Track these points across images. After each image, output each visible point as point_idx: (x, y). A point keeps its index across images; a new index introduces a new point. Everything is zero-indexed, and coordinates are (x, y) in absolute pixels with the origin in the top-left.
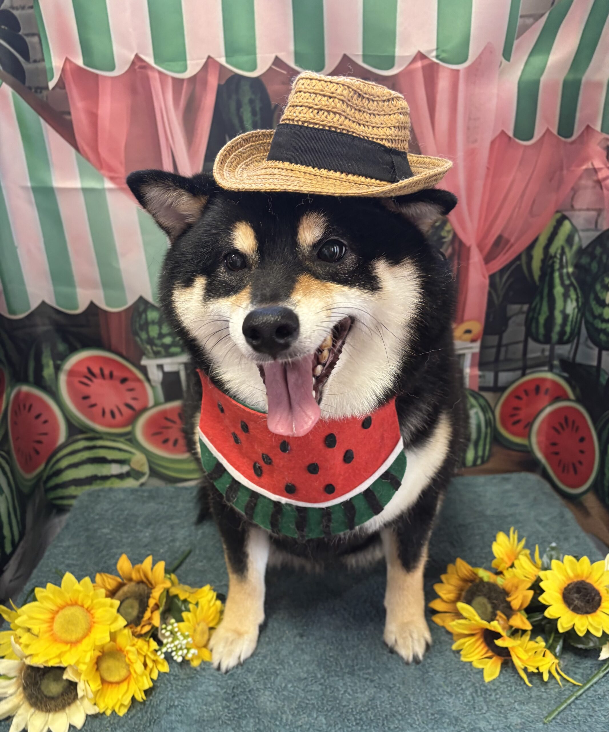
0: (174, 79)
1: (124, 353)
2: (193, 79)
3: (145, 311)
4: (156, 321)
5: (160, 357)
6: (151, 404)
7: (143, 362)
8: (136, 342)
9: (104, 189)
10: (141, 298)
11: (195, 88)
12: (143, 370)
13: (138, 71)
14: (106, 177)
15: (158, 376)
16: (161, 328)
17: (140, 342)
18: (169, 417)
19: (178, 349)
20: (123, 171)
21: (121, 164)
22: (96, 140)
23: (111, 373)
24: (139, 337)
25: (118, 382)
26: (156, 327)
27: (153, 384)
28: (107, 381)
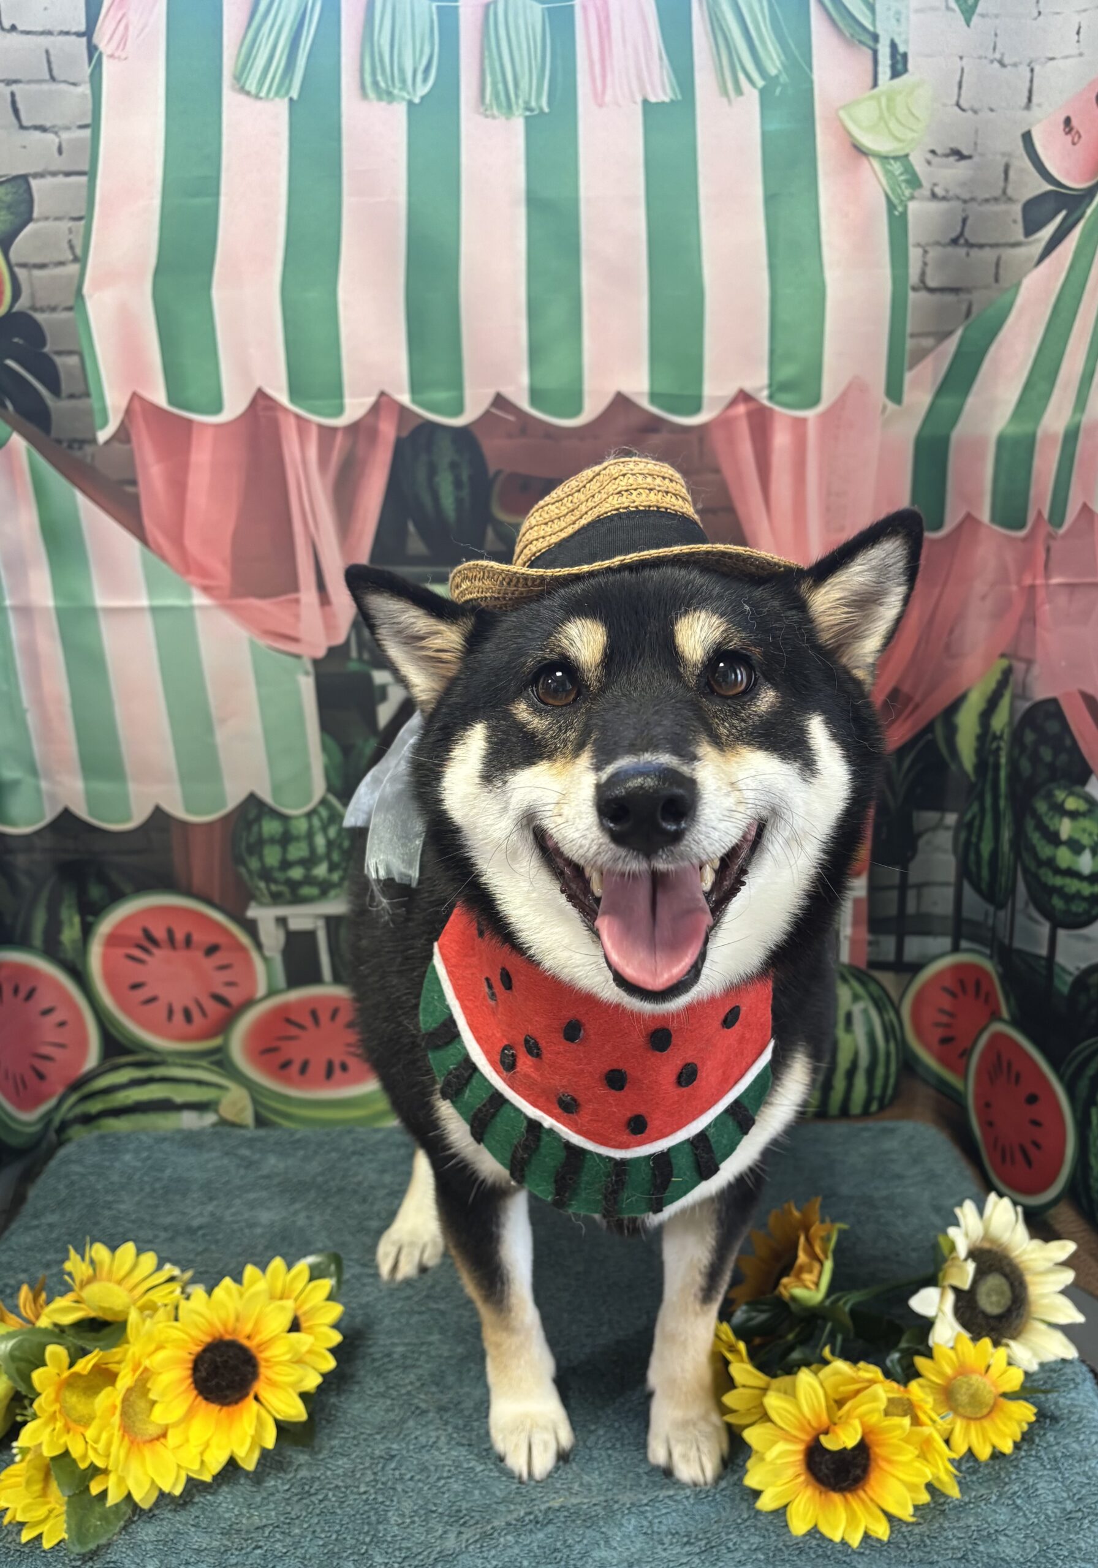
0: (321, 427)
2: (353, 429)
3: (258, 819)
4: (277, 837)
5: (283, 904)
6: (262, 992)
7: (251, 913)
8: (239, 875)
9: (192, 609)
10: (252, 795)
11: (356, 441)
12: (251, 927)
13: (262, 414)
14: (197, 587)
15: (277, 939)
16: (285, 850)
17: (246, 876)
18: (292, 1018)
19: (315, 891)
20: (227, 576)
21: (225, 564)
22: (181, 525)
23: (189, 936)
24: (246, 867)
25: (202, 953)
26: (277, 849)
27: (267, 955)
28: (179, 952)
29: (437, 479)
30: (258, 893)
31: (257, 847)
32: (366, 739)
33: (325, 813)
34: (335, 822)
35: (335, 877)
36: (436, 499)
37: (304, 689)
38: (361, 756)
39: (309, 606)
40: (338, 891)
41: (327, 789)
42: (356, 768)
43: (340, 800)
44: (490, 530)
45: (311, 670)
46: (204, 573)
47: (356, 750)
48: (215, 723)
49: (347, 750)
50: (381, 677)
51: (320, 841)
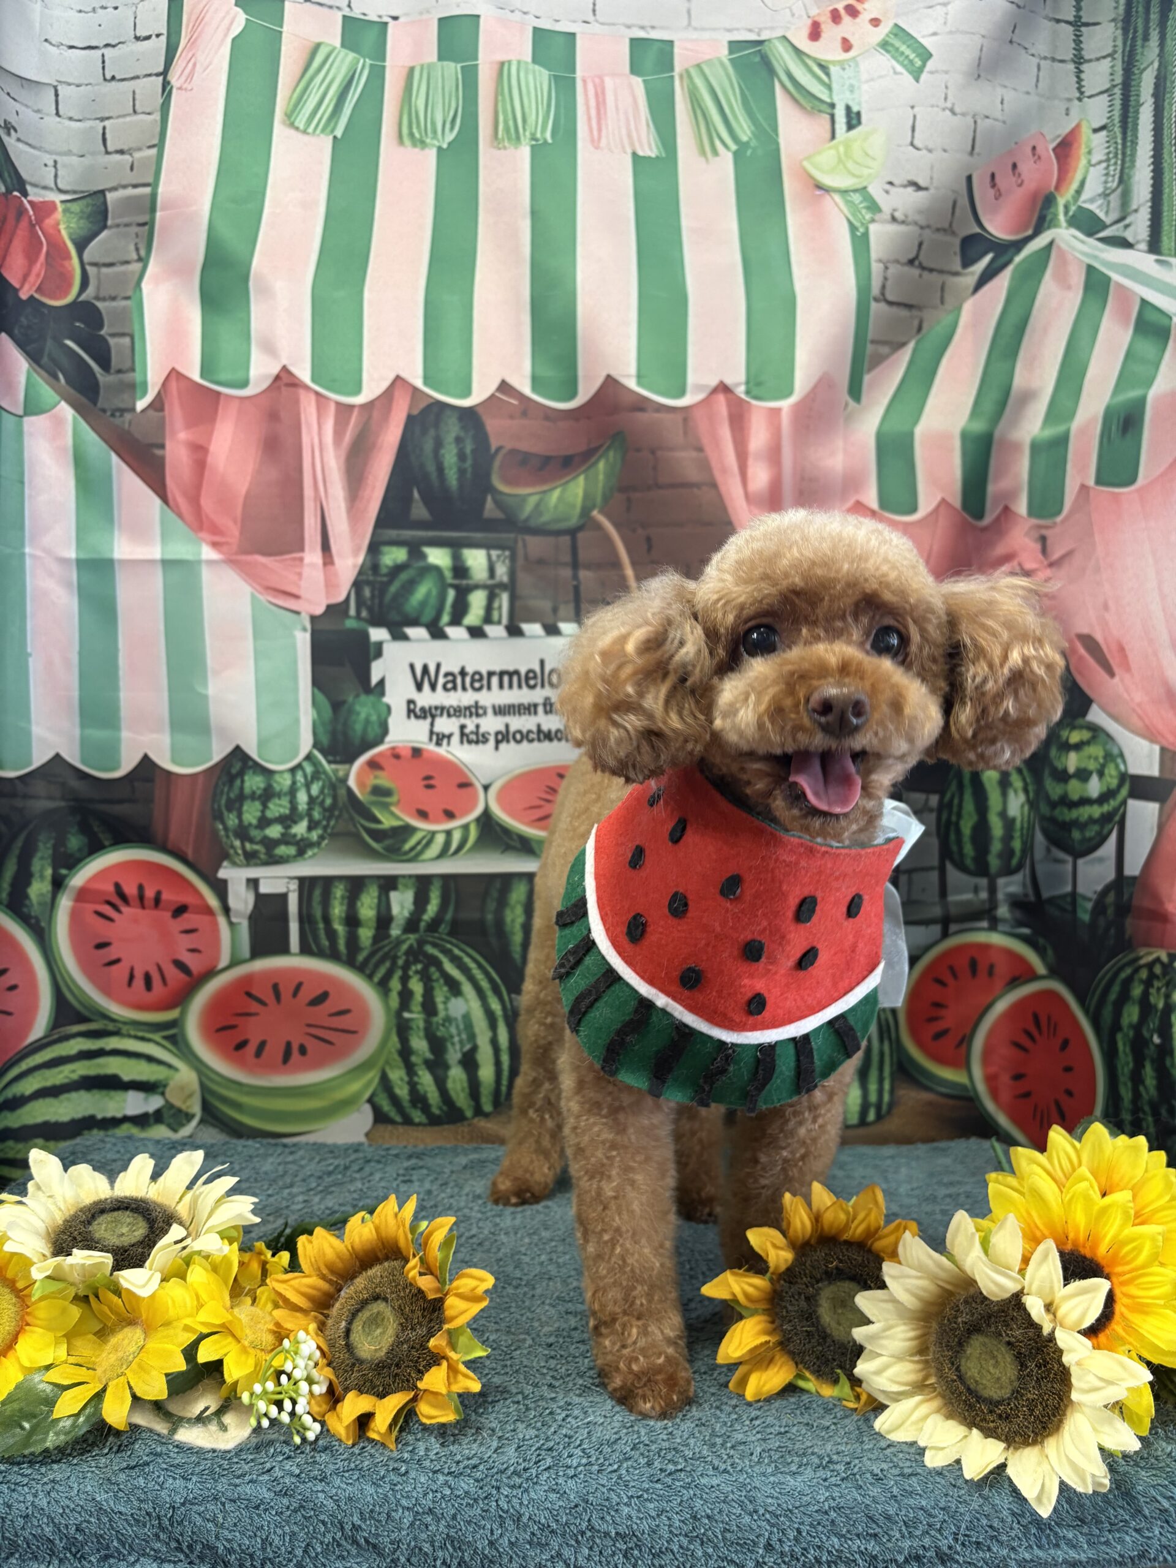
0: (338, 404)
3: (241, 774)
4: (259, 792)
5: (256, 865)
6: (224, 961)
7: (222, 874)
8: (215, 833)
9: (199, 562)
10: (238, 749)
11: (370, 418)
12: (221, 888)
13: (283, 389)
14: (207, 543)
15: (246, 902)
16: (265, 806)
17: (222, 833)
18: (254, 992)
19: (291, 850)
20: (237, 533)
21: (235, 522)
22: (198, 487)
23: (158, 895)
24: (223, 823)
25: (169, 914)
26: (257, 805)
27: (234, 920)
28: (147, 912)
29: (442, 451)
30: (232, 851)
31: (237, 803)
32: (357, 696)
33: (309, 769)
34: (318, 779)
35: (314, 836)
36: (440, 469)
37: (299, 645)
38: (351, 711)
39: (312, 565)
40: (316, 850)
41: (316, 745)
42: (345, 724)
43: (325, 755)
44: (489, 499)
45: (308, 626)
46: (215, 530)
47: (346, 707)
48: (209, 674)
49: (337, 706)
50: (378, 634)
51: (302, 797)
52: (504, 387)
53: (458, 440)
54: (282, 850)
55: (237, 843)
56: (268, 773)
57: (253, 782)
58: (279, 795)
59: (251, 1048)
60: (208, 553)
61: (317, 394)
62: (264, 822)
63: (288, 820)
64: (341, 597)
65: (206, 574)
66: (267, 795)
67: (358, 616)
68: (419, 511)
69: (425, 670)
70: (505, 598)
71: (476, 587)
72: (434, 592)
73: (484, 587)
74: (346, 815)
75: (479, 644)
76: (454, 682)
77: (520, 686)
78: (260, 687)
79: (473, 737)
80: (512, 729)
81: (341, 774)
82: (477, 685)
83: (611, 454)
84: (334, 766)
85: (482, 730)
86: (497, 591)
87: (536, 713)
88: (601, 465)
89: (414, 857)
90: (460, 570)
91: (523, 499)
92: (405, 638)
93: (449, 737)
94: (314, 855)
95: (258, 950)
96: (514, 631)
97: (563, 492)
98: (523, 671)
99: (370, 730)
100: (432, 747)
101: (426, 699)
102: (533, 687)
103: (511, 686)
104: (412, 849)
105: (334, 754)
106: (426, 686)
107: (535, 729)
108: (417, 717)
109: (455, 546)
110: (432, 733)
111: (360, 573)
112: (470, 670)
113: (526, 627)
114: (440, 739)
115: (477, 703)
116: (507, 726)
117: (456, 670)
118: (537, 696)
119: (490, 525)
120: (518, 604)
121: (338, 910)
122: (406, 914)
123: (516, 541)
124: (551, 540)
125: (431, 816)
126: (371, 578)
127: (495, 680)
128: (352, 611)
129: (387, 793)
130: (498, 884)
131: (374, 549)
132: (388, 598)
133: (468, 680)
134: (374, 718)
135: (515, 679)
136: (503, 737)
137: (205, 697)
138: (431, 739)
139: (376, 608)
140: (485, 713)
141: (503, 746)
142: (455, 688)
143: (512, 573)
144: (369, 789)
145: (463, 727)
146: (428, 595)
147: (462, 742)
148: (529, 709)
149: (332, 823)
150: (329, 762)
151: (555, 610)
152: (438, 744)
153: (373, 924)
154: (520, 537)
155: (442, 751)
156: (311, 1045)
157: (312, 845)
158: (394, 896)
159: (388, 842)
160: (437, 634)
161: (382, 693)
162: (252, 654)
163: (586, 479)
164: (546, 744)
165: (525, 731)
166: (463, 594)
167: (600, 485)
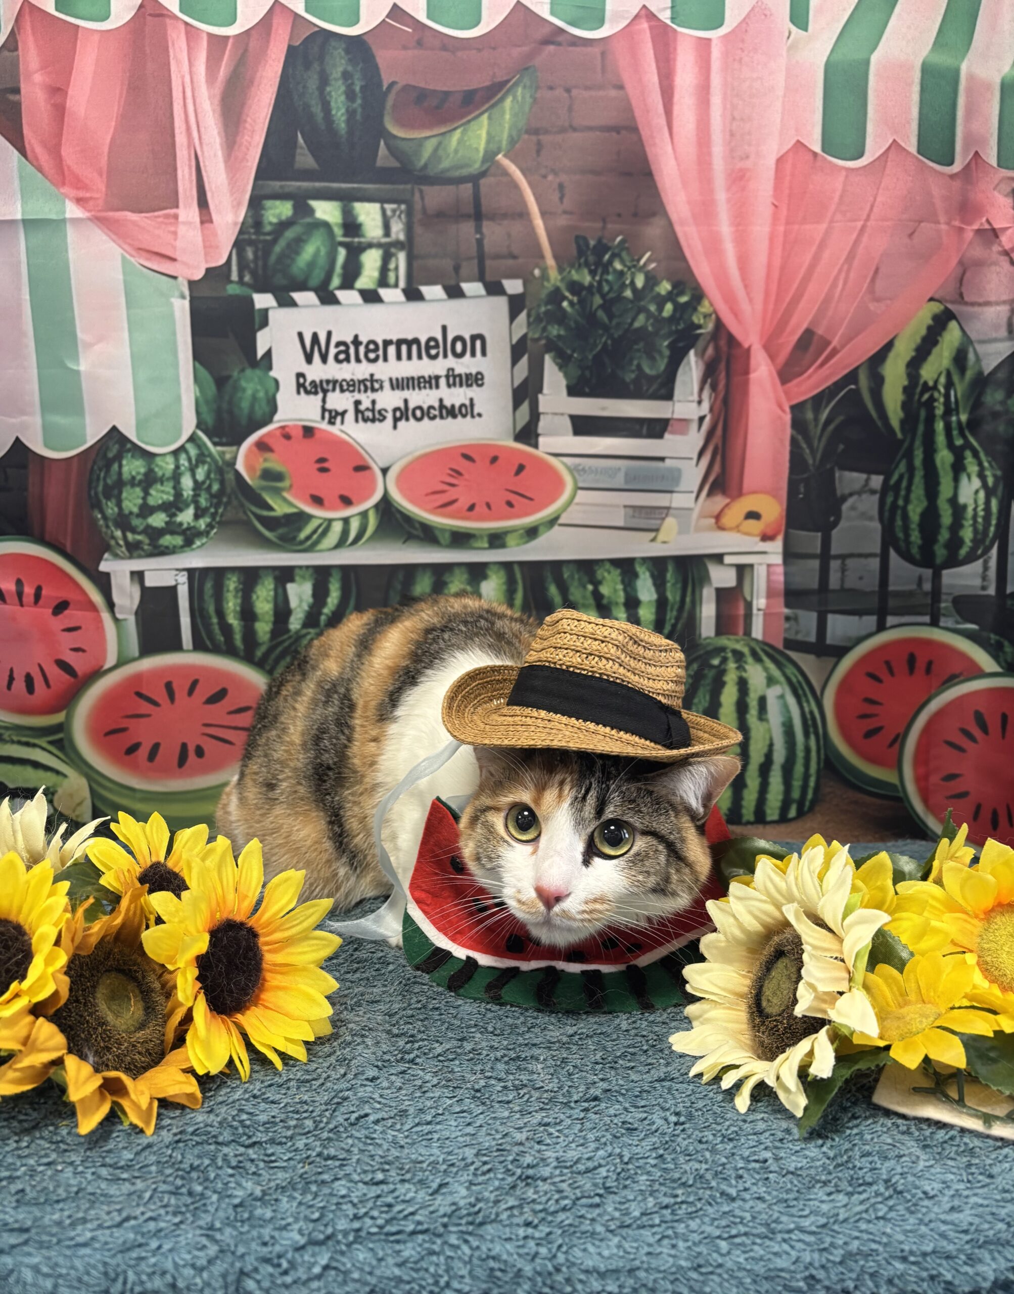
0: (210, 36)
1: (69, 549)
2: (243, 38)
3: (119, 457)
4: (139, 477)
5: (140, 557)
6: (111, 660)
7: (104, 567)
8: (94, 521)
9: (64, 221)
10: (114, 429)
11: (246, 50)
12: (104, 583)
13: (149, 18)
14: (70, 199)
15: (131, 597)
16: (146, 493)
17: (101, 522)
18: (144, 692)
19: (178, 540)
20: (102, 187)
21: (101, 175)
22: (59, 135)
23: (39, 590)
24: (102, 512)
25: (50, 611)
26: (138, 491)
27: (119, 616)
28: (26, 608)
29: (328, 89)
30: (113, 543)
31: (115, 490)
32: (243, 370)
33: (193, 451)
34: (204, 462)
35: (202, 524)
36: (326, 107)
37: (178, 314)
38: (236, 388)
39: (188, 223)
40: (204, 540)
41: (198, 426)
42: (230, 402)
43: (210, 438)
44: (382, 143)
45: (187, 293)
46: (79, 183)
47: (231, 382)
48: (80, 349)
49: (221, 382)
50: (262, 300)
51: (187, 482)
52: (396, 12)
53: (346, 75)
54: (167, 540)
55: (118, 533)
56: (149, 456)
57: (132, 467)
58: (161, 481)
59: (143, 752)
60: (72, 211)
61: (186, 24)
62: (146, 510)
63: (173, 507)
64: (222, 261)
65: (71, 234)
66: (149, 480)
67: (241, 281)
68: (305, 159)
69: (315, 337)
70: (402, 257)
71: (370, 246)
72: (323, 252)
73: (379, 245)
74: (235, 502)
75: (374, 309)
76: (347, 352)
77: (420, 357)
78: (136, 360)
79: (369, 414)
80: (411, 405)
81: (228, 457)
82: (372, 356)
83: (520, 90)
84: (219, 448)
85: (378, 407)
86: (393, 250)
87: (437, 387)
88: (508, 102)
89: (310, 546)
90: (352, 227)
91: (420, 142)
92: (293, 304)
93: (343, 414)
94: (203, 545)
95: (148, 647)
96: (413, 294)
97: (463, 133)
98: (423, 341)
99: (257, 407)
100: (324, 426)
101: (316, 372)
102: (435, 357)
103: (409, 357)
104: (308, 538)
105: (220, 437)
106: (316, 357)
107: (436, 405)
108: (308, 392)
109: (346, 199)
110: (324, 410)
111: (241, 232)
112: (364, 339)
113: (425, 290)
114: (334, 416)
115: (372, 375)
116: (406, 401)
117: (349, 339)
118: (439, 367)
119: (385, 175)
120: (415, 264)
121: (232, 604)
122: (306, 608)
123: (413, 194)
124: (451, 188)
125: (326, 502)
126: (253, 237)
127: (392, 350)
128: (235, 276)
129: (279, 477)
130: (401, 576)
131: (256, 203)
132: (273, 258)
133: (362, 350)
134: (261, 394)
135: (414, 348)
136: (402, 414)
137: (78, 372)
138: (323, 418)
139: (260, 272)
140: (381, 387)
141: (402, 424)
142: (348, 359)
143: (409, 229)
144: (258, 473)
145: (357, 403)
146: (317, 254)
147: (357, 420)
148: (431, 382)
149: (220, 510)
150: (215, 444)
151: (457, 268)
152: (332, 422)
153: (270, 618)
154: (416, 187)
155: (335, 430)
156: (209, 746)
157: (199, 534)
158: (291, 588)
159: (281, 531)
160: (328, 299)
161: (270, 368)
162: (126, 325)
163: (490, 118)
164: (450, 420)
165: (425, 407)
166: (355, 252)
167: (507, 126)
